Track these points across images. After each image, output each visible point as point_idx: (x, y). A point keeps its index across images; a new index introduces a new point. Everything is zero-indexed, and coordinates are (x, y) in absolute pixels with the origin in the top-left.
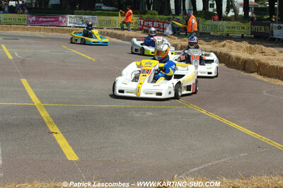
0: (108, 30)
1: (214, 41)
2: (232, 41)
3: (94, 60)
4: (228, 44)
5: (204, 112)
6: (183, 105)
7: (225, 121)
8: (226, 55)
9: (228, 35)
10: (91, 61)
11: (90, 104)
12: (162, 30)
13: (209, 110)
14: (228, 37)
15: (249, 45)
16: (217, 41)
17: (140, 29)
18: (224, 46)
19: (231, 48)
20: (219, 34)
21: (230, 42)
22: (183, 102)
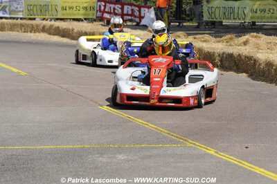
0: (44, 22)
1: (230, 36)
2: (260, 35)
3: (23, 73)
4: (252, 40)
5: (212, 152)
7: (247, 165)
8: (249, 58)
9: (254, 23)
10: (19, 75)
11: (24, 145)
12: (137, 20)
14: (253, 28)
16: (233, 36)
17: (101, 19)
18: (245, 43)
19: (258, 47)
20: (237, 22)
21: (256, 37)
22: (177, 137)
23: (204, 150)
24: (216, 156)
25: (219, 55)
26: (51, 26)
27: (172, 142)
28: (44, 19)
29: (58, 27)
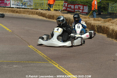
25: (97, 26)
26: (40, 12)
28: (42, 9)
29: (42, 13)
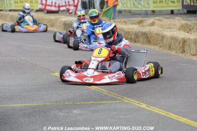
2: (161, 18)
4: (157, 22)
5: (144, 106)
6: (116, 100)
7: (173, 116)
8: (158, 34)
13: (149, 104)
15: (184, 22)
18: (153, 24)
19: (162, 26)
21: (159, 20)
22: (115, 95)
23: (138, 104)
24: (148, 110)
27: (112, 99)
